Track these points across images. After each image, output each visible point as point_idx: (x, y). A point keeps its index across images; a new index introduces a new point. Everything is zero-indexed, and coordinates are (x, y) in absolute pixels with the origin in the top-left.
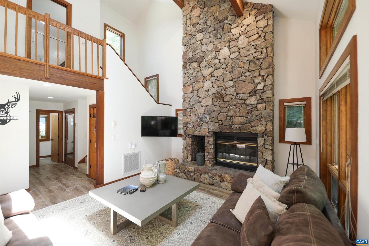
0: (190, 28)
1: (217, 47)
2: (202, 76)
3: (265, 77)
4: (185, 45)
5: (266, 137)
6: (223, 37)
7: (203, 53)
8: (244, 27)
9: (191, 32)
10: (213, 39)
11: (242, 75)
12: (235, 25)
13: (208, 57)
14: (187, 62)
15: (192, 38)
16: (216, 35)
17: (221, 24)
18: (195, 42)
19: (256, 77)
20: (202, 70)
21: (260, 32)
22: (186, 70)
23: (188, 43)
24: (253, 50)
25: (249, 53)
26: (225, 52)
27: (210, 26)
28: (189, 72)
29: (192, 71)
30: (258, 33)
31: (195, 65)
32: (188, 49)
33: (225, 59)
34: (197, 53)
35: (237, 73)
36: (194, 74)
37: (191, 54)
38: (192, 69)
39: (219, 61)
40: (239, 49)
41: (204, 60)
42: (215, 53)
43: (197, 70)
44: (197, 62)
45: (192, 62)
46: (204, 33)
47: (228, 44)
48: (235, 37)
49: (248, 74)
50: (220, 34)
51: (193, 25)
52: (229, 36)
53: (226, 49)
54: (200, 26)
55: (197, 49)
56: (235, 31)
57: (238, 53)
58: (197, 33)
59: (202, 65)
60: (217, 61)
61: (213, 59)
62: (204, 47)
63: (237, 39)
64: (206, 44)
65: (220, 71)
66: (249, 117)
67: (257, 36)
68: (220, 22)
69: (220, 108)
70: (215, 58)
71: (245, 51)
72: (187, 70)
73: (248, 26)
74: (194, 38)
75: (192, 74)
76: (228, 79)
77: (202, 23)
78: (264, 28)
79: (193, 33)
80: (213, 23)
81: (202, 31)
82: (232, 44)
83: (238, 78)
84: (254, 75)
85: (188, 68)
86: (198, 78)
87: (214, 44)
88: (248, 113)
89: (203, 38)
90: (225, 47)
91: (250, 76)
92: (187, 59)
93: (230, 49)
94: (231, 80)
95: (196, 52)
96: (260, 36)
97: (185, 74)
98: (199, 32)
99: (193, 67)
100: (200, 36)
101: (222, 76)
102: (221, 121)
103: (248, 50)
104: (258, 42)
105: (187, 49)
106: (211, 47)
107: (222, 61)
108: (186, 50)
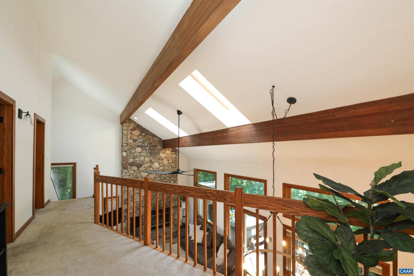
0: (130, 141)
1: (151, 161)
2: (141, 176)
3: (175, 181)
4: (126, 152)
5: (175, 208)
6: (155, 156)
7: (142, 162)
8: (166, 155)
9: (132, 145)
10: (149, 154)
11: (165, 179)
12: (162, 152)
13: (146, 166)
14: (128, 165)
15: (132, 148)
16: (150, 153)
17: (154, 148)
18: (135, 152)
19: (172, 180)
20: (141, 172)
21: (173, 160)
22: (126, 170)
23: (129, 151)
24: (170, 168)
25: (169, 168)
26: (156, 165)
27: (147, 146)
28: (130, 172)
29: (132, 172)
30: (172, 160)
31: (135, 168)
32: (129, 156)
33: (157, 169)
34: (137, 161)
35: (163, 177)
36: (135, 174)
37: (131, 160)
38: (132, 171)
39: (152, 169)
40: (164, 165)
41: (143, 166)
42: (150, 164)
43: (137, 172)
44: (136, 167)
45: (133, 166)
46: (142, 149)
47: (158, 161)
48: (162, 158)
49: (168, 178)
50: (153, 153)
51: (133, 140)
52: (159, 156)
53: (157, 164)
54: (139, 143)
55: (137, 158)
56: (162, 155)
57: (163, 167)
58: (136, 147)
59: (141, 169)
60: (151, 169)
61: (149, 167)
62: (142, 158)
63: (163, 159)
64: (144, 156)
65: (154, 175)
66: (168, 200)
67: (171, 161)
68: (153, 146)
69: (153, 196)
70: (150, 167)
71: (167, 167)
72: (128, 171)
73: (168, 154)
74: (134, 149)
75: (133, 174)
76: (158, 180)
77: (141, 142)
78: (175, 158)
79: (133, 145)
80: (148, 145)
81: (140, 146)
82: (160, 161)
83: (163, 180)
84: (171, 180)
85: (129, 169)
86: (138, 177)
87: (150, 158)
88: (168, 198)
89: (141, 151)
90: (156, 162)
91: (169, 180)
92: (128, 162)
93: (159, 164)
94: (160, 181)
95: (136, 159)
96: (173, 161)
97: (126, 173)
98: (138, 146)
99: (134, 170)
100: (139, 150)
101: (154, 178)
102: (154, 204)
103: (169, 167)
104: (173, 164)
105: (127, 154)
106: (147, 159)
107: (155, 170)
108: (127, 156)
